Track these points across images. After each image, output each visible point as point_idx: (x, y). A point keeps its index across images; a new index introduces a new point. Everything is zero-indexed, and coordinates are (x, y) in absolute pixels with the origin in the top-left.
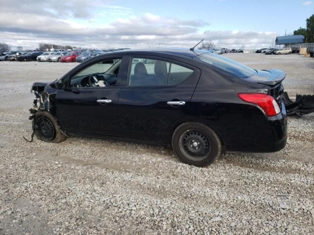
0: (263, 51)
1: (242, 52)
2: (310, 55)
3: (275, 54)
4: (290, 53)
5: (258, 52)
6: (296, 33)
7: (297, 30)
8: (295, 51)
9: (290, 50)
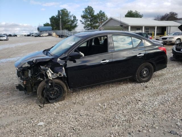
0: (31, 35)
1: (16, 36)
2: (58, 37)
3: (40, 36)
4: (48, 36)
5: (28, 36)
6: (45, 25)
7: (45, 24)
8: (50, 35)
9: (48, 34)
